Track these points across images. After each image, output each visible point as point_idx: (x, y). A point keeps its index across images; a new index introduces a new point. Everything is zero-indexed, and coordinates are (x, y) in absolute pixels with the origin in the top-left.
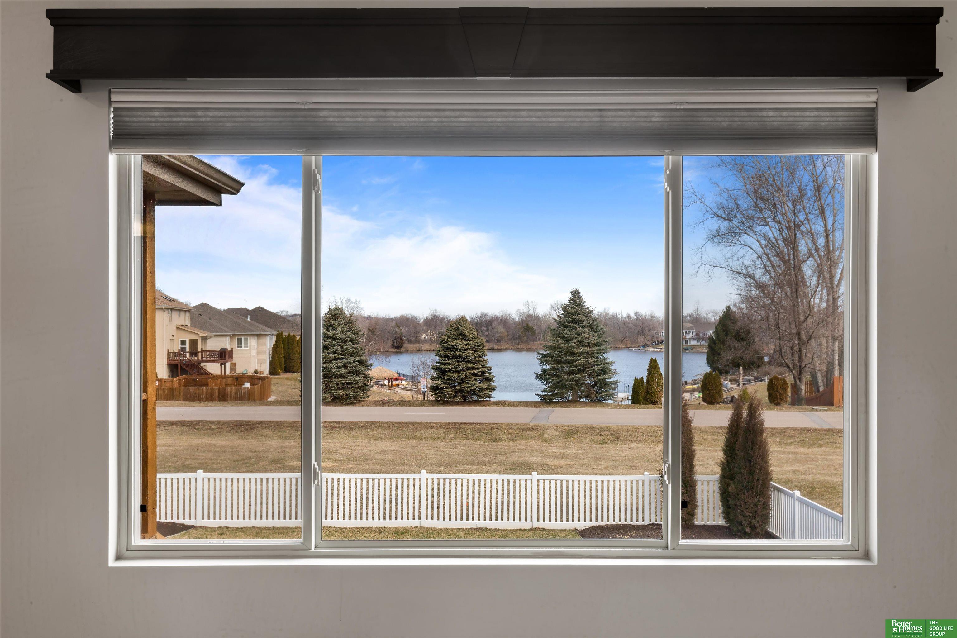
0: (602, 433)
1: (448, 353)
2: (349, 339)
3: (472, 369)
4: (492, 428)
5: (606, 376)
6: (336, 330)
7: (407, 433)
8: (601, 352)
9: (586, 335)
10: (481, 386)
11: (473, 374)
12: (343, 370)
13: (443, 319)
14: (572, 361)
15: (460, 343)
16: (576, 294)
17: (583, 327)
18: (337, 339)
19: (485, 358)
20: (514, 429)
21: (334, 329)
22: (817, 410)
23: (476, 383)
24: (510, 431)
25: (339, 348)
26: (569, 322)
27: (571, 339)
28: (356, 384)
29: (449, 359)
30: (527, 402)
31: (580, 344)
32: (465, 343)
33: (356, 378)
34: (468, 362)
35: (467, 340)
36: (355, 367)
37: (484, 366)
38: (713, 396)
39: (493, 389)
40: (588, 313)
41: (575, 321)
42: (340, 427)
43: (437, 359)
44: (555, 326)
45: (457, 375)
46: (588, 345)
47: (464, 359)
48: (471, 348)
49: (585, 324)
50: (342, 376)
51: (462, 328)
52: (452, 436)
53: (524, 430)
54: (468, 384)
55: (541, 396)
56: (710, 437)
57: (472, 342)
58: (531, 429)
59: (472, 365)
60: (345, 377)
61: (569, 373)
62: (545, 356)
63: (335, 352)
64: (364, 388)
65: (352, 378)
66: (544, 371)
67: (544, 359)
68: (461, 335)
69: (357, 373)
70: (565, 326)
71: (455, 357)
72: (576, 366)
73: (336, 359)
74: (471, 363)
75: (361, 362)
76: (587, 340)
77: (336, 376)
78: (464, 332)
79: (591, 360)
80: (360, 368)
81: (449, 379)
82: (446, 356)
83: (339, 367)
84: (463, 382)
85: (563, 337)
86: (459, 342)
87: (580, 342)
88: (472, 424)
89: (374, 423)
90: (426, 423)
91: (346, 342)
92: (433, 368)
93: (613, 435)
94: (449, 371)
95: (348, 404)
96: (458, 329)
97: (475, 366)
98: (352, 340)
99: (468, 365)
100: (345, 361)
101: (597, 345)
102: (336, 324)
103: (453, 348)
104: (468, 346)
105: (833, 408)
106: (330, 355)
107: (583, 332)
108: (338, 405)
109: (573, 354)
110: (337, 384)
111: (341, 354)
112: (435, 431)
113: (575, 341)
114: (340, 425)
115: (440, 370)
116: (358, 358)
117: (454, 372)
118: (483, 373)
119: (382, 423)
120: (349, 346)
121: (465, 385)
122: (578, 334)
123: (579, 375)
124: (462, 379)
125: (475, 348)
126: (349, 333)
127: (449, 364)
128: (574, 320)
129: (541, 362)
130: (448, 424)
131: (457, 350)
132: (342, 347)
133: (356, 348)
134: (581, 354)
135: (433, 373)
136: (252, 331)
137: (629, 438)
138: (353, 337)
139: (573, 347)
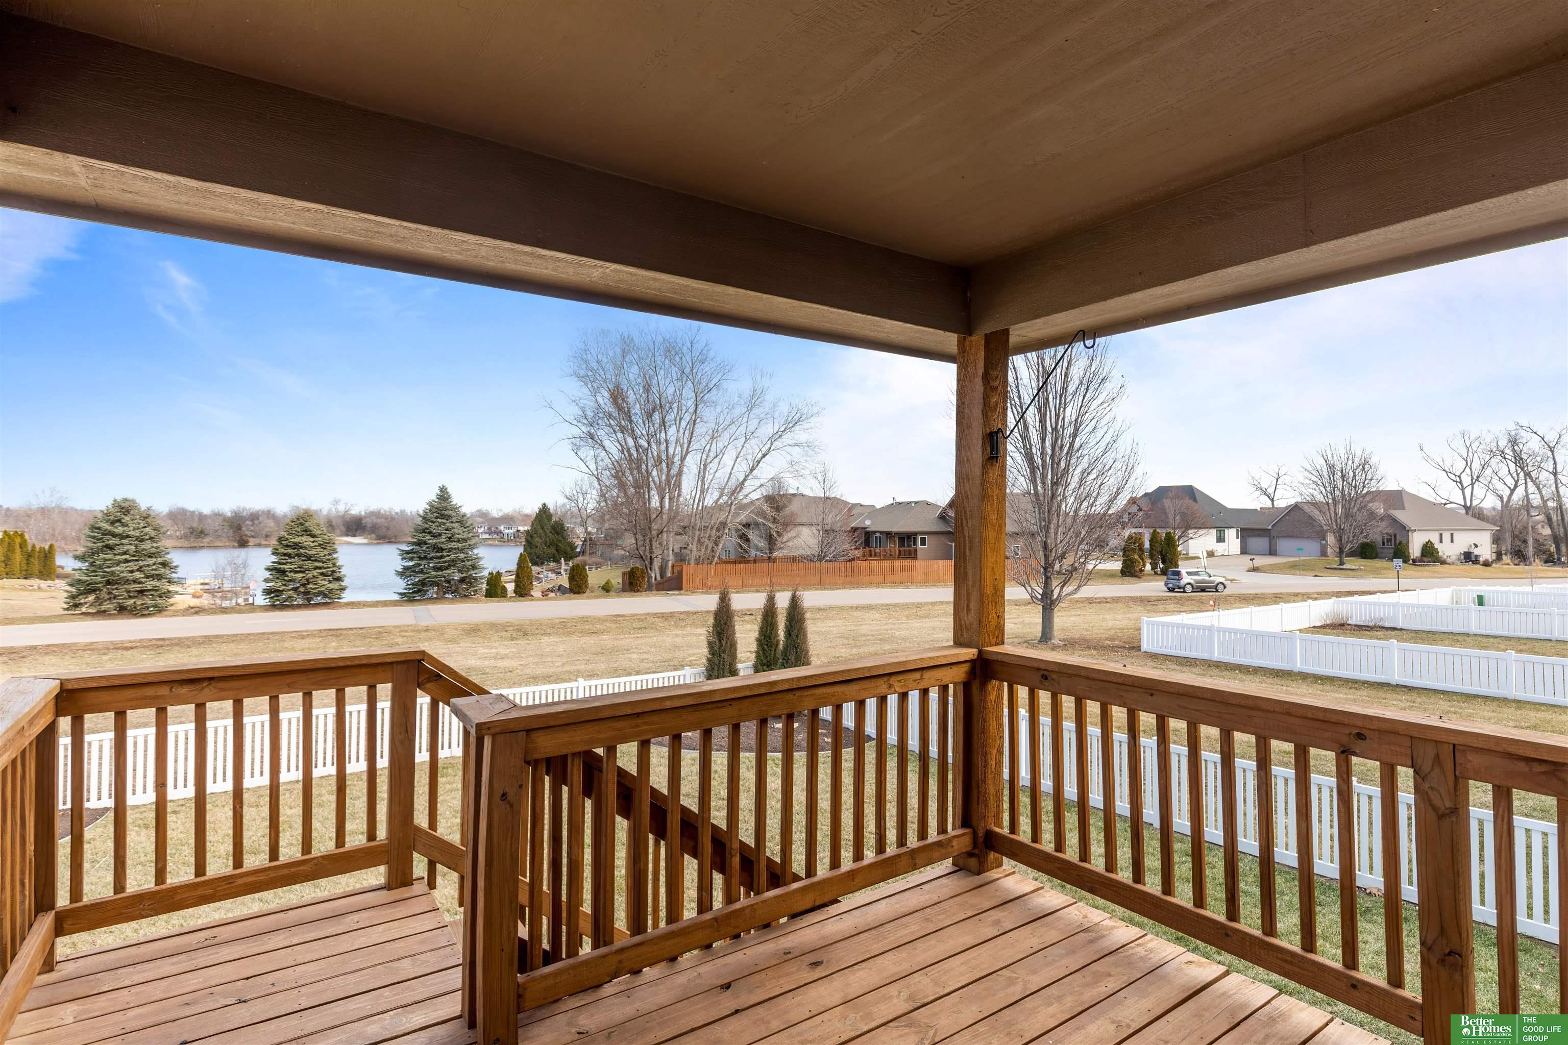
0: (507, 629)
1: (290, 551)
2: (147, 537)
3: (320, 568)
4: (380, 633)
5: (476, 571)
6: (127, 526)
7: (271, 646)
8: (471, 547)
9: (456, 531)
10: (331, 586)
11: (322, 574)
12: (138, 575)
14: (441, 557)
15: (306, 540)
16: (443, 489)
17: (452, 522)
18: (128, 536)
19: (335, 556)
20: (406, 631)
21: (124, 525)
22: (672, 595)
23: (324, 584)
24: (404, 634)
25: (133, 547)
26: (437, 518)
27: (440, 535)
28: (156, 591)
29: (290, 558)
30: (386, 601)
31: (450, 539)
32: (312, 539)
33: (156, 583)
34: (316, 560)
35: (313, 536)
36: (155, 570)
37: (334, 565)
38: (580, 587)
39: (343, 589)
40: (456, 509)
41: (443, 516)
42: (168, 645)
43: (274, 558)
44: (419, 521)
45: (301, 575)
46: (458, 541)
47: (309, 558)
48: (320, 545)
49: (454, 520)
50: (135, 581)
51: (307, 524)
52: (333, 644)
53: (419, 631)
54: (315, 584)
55: (400, 594)
56: (613, 626)
57: (320, 539)
58: (427, 630)
59: (320, 565)
60: (140, 583)
61: (435, 569)
62: (408, 552)
63: (125, 553)
64: (168, 594)
65: (150, 584)
66: (406, 568)
67: (405, 555)
68: (306, 531)
69: (159, 577)
70: (433, 522)
71: (299, 555)
72: (446, 562)
73: (127, 561)
74: (319, 561)
75: (164, 565)
76: (457, 536)
77: (127, 582)
78: (311, 528)
79: (462, 556)
80: (163, 571)
81: (290, 581)
82: (285, 555)
83: (132, 572)
84: (308, 583)
85: (430, 533)
86: (304, 539)
87: (450, 538)
88: (351, 629)
89: (217, 636)
90: (291, 632)
91: (142, 541)
92: (268, 569)
93: (519, 630)
94: (291, 572)
95: (143, 616)
96: (302, 524)
97: (325, 565)
98: (151, 538)
99: (316, 564)
100: (141, 563)
101: (465, 540)
102: (126, 519)
103: (296, 546)
104: (316, 544)
105: (682, 592)
106: (118, 557)
107: (453, 528)
108: (128, 618)
109: (442, 550)
110: (129, 592)
111: (134, 556)
112: (309, 640)
113: (443, 536)
114: (167, 642)
115: (278, 571)
116: (159, 560)
117: (296, 572)
118: (333, 572)
119: (228, 636)
120: (147, 545)
121: (311, 586)
122: (447, 530)
123: (448, 571)
124: (308, 580)
125: (323, 546)
126: (147, 530)
127: (291, 563)
128: (442, 515)
129: (402, 559)
130: (320, 631)
131: (301, 548)
132: (136, 546)
133: (157, 548)
134: (450, 550)
135: (267, 574)
137: (536, 632)
138: (153, 534)
139: (443, 543)
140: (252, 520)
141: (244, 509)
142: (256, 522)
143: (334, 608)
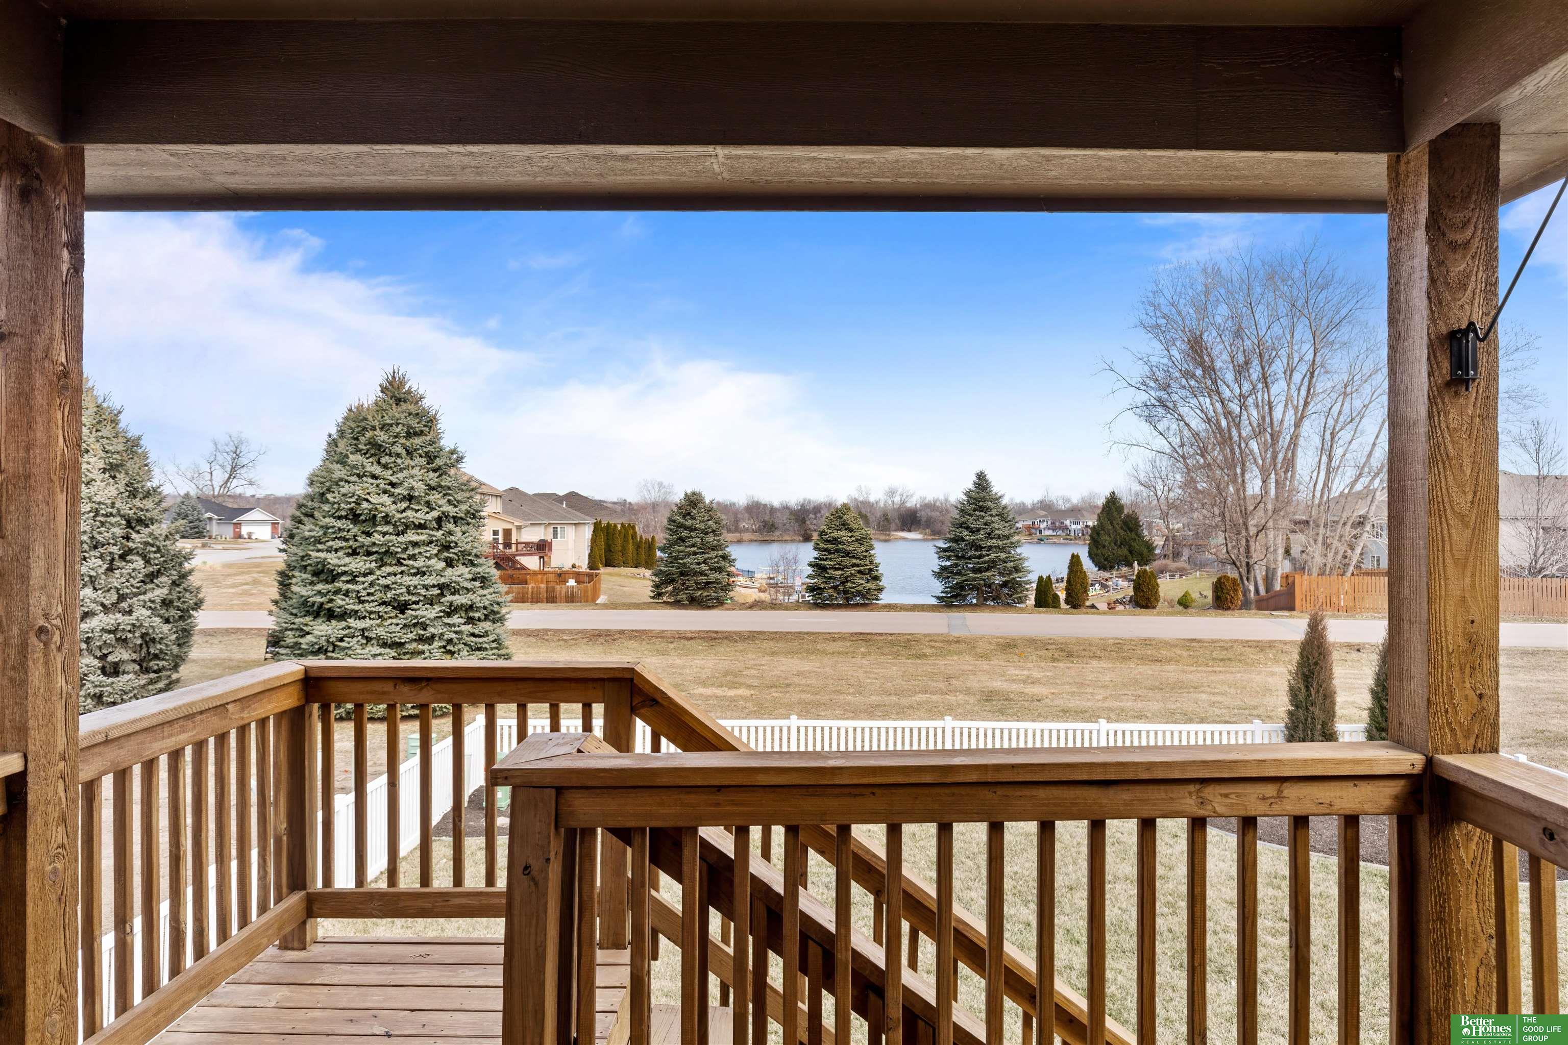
0: (1048, 647)
1: (829, 546)
2: (710, 530)
3: (858, 565)
4: (909, 640)
5: (1020, 574)
6: (695, 519)
7: (805, 646)
8: (1015, 545)
9: (996, 526)
10: (869, 585)
11: (860, 572)
12: (704, 567)
13: (765, 505)
14: (980, 557)
15: (844, 535)
16: (981, 476)
17: (991, 515)
18: (696, 529)
19: (872, 552)
20: (936, 641)
21: (693, 518)
22: (1278, 616)
23: (862, 582)
24: (933, 644)
25: (699, 540)
26: (975, 510)
27: (978, 530)
28: (718, 583)
29: (830, 554)
30: (923, 605)
31: (989, 536)
32: (850, 534)
33: (717, 575)
34: (853, 557)
35: (851, 531)
36: (717, 562)
37: (871, 562)
38: (1148, 599)
39: (880, 590)
40: (997, 499)
41: (981, 509)
42: (720, 638)
43: (815, 554)
44: (955, 514)
45: (840, 572)
46: (999, 537)
47: (847, 554)
48: (857, 540)
49: (994, 512)
50: (702, 573)
51: (845, 517)
52: (862, 650)
53: (949, 642)
54: (853, 583)
55: (938, 598)
56: (1185, 653)
57: (857, 534)
58: (958, 642)
59: (858, 562)
60: (706, 575)
61: (974, 570)
62: (945, 550)
63: (693, 546)
64: (727, 587)
65: (714, 576)
66: (944, 569)
67: (943, 553)
68: (843, 525)
69: (720, 570)
70: (970, 515)
71: (838, 551)
72: (985, 563)
73: (695, 553)
74: (857, 558)
75: (725, 558)
76: (997, 532)
77: (696, 573)
78: (849, 522)
79: (1003, 555)
80: (723, 563)
81: (830, 578)
82: (825, 550)
83: (699, 564)
84: (847, 582)
85: (967, 528)
86: (843, 533)
87: (989, 534)
88: (881, 634)
89: (760, 633)
90: (825, 633)
91: (706, 533)
92: (810, 565)
93: (1062, 650)
94: (830, 568)
95: (709, 608)
96: (840, 518)
97: (862, 562)
98: (713, 531)
99: (854, 561)
100: (706, 556)
101: (1007, 537)
102: (695, 512)
103: (835, 541)
104: (853, 539)
105: (1293, 613)
106: (688, 549)
107: (993, 522)
108: (697, 609)
109: (980, 548)
110: (696, 583)
111: (700, 548)
112: (840, 643)
113: (982, 532)
114: (720, 635)
115: (819, 568)
116: (720, 553)
117: (836, 569)
118: (871, 570)
119: (769, 632)
120: (710, 538)
121: (849, 584)
122: (986, 524)
123: (988, 574)
124: (846, 578)
125: (860, 541)
126: (710, 523)
127: (831, 559)
128: (980, 507)
129: (939, 558)
130: (852, 634)
131: (840, 543)
132: (702, 539)
133: (719, 541)
134: (990, 548)
135: (810, 571)
136: (570, 519)
137: (1084, 653)
138: (715, 527)
139: (981, 540)
140: (815, 514)
141: (809, 502)
142: (819, 515)
143: (872, 610)
